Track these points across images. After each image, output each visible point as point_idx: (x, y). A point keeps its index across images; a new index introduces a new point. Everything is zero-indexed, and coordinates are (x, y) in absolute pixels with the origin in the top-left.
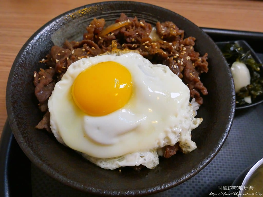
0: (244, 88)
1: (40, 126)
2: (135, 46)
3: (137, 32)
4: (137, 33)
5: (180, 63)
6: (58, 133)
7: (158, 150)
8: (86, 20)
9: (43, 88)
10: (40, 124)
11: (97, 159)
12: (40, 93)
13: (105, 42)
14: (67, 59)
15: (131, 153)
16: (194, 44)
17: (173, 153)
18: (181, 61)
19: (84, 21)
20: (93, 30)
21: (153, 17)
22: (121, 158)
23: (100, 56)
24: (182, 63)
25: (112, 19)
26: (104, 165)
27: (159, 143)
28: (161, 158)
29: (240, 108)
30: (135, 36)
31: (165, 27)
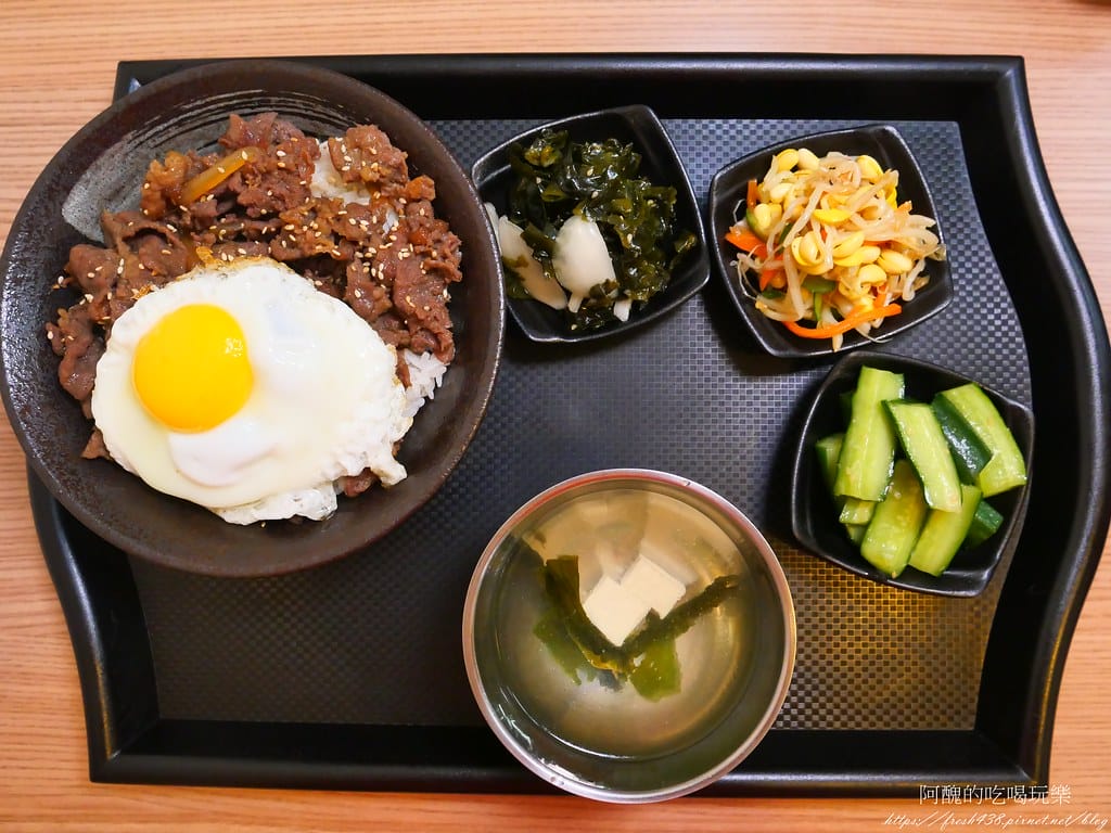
0: (598, 285)
1: (90, 452)
2: (269, 229)
3: (269, 189)
4: (270, 193)
5: (377, 274)
6: (129, 464)
7: (335, 484)
8: (142, 139)
9: (75, 367)
10: (88, 448)
11: (217, 509)
12: (70, 378)
13: (196, 221)
14: (106, 296)
15: (274, 495)
16: (433, 197)
17: (364, 486)
18: (378, 270)
19: (137, 141)
20: (158, 195)
21: (325, 105)
22: (259, 503)
23: (177, 283)
24: (381, 276)
25: (214, 118)
26: (229, 518)
27: (324, 474)
28: (341, 498)
29: (594, 337)
30: (266, 203)
31: (352, 148)
